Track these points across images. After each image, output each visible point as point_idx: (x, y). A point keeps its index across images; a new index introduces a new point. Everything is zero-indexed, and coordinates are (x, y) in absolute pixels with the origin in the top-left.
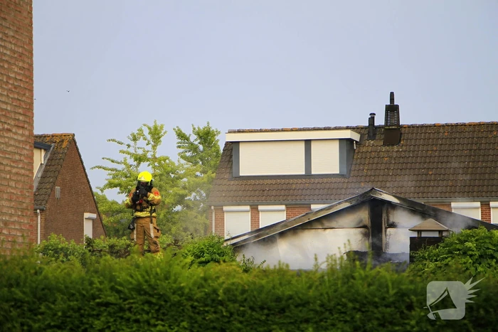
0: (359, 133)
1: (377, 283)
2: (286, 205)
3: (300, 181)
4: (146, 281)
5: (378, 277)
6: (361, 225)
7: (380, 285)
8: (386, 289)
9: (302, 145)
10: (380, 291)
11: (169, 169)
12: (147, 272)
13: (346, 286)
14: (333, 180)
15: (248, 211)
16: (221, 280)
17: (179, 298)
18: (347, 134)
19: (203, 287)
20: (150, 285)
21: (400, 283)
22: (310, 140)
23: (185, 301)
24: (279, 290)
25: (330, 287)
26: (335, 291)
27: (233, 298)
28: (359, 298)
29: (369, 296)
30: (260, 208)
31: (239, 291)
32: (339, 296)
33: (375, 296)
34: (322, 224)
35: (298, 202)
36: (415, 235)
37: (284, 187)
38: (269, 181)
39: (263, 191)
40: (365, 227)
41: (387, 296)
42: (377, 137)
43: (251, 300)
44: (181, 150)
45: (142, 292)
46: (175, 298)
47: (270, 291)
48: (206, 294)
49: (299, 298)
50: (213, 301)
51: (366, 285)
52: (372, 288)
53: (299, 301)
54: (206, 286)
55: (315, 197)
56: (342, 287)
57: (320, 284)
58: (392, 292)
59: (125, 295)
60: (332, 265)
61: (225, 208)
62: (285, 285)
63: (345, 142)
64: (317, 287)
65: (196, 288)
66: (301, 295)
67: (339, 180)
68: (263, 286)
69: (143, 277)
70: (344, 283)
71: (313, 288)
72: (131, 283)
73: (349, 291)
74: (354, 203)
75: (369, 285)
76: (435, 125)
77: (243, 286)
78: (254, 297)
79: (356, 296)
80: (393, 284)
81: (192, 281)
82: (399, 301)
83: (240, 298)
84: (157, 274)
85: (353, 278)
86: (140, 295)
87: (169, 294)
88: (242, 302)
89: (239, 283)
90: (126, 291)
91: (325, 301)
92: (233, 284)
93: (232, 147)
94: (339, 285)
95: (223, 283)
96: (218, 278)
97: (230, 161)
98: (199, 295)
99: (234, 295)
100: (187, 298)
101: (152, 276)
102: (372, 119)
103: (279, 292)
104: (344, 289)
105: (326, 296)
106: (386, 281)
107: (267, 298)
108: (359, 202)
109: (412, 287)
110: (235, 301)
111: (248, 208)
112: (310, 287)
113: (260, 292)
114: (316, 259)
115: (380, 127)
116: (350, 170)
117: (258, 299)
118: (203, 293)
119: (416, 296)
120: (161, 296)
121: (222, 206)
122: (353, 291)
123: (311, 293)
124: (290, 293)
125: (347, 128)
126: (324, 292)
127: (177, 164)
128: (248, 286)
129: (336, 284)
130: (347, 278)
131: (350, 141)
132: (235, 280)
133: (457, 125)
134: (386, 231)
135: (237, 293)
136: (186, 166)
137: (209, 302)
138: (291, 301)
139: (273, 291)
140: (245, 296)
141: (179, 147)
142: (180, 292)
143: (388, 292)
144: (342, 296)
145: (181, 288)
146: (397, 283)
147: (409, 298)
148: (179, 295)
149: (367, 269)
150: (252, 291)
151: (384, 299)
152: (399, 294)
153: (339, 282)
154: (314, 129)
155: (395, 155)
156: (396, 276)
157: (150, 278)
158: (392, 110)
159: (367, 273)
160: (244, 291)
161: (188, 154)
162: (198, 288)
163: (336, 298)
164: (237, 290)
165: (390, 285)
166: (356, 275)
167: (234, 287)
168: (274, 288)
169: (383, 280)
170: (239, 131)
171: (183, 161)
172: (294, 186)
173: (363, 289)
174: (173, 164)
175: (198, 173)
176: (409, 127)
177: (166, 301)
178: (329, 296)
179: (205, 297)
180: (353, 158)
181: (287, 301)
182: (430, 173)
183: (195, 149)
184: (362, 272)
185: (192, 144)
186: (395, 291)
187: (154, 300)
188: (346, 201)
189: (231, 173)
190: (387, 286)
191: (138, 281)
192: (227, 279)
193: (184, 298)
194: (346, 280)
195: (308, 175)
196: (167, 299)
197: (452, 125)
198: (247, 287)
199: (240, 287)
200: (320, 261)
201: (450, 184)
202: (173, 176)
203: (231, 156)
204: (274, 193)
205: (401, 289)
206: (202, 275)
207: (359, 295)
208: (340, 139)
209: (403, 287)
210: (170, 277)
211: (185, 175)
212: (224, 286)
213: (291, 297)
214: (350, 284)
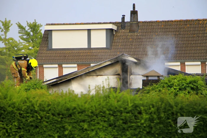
0: (116, 26)
1: (122, 100)
2: (77, 64)
3: (85, 51)
5: (123, 97)
6: (116, 74)
7: (124, 102)
8: (127, 104)
9: (86, 32)
10: (124, 104)
13: (105, 102)
14: (103, 51)
15: (57, 68)
16: (36, 99)
17: (12, 109)
18: (110, 26)
19: (26, 102)
21: (135, 100)
22: (90, 29)
23: (15, 111)
24: (68, 104)
25: (96, 102)
26: (99, 105)
27: (43, 109)
28: (112, 108)
29: (118, 107)
32: (101, 108)
33: (121, 107)
35: (84, 62)
36: (145, 78)
37: (77, 54)
38: (68, 52)
39: (65, 57)
40: (119, 75)
41: (127, 107)
42: (126, 28)
43: (53, 110)
44: (21, 35)
46: (10, 109)
47: (63, 105)
48: (28, 107)
49: (79, 108)
50: (32, 110)
51: (116, 101)
52: (119, 103)
53: (79, 110)
54: (28, 102)
55: (93, 60)
56: (103, 102)
57: (91, 101)
58: (130, 105)
60: (98, 91)
61: (44, 66)
62: (72, 101)
63: (109, 30)
64: (89, 102)
65: (22, 104)
66: (81, 107)
67: (106, 51)
68: (59, 103)
70: (104, 100)
71: (87, 103)
73: (107, 105)
74: (113, 62)
75: (118, 101)
76: (156, 22)
77: (48, 102)
78: (55, 108)
79: (110, 107)
80: (131, 101)
82: (134, 110)
83: (46, 109)
85: (109, 97)
87: (7, 107)
88: (48, 111)
89: (46, 101)
91: (94, 110)
92: (43, 101)
93: (48, 33)
94: (102, 101)
96: (34, 98)
97: (47, 40)
100: (17, 109)
102: (123, 18)
103: (68, 106)
104: (104, 104)
105: (94, 107)
106: (127, 99)
107: (61, 109)
108: (116, 61)
109: (141, 102)
110: (43, 111)
111: (57, 66)
112: (85, 103)
113: (58, 105)
114: (89, 88)
115: (127, 22)
116: (112, 46)
117: (57, 109)
118: (26, 106)
119: (143, 107)
120: (2, 108)
121: (43, 65)
122: (109, 104)
123: (86, 106)
125: (110, 23)
126: (93, 105)
127: (18, 42)
128: (51, 102)
129: (99, 101)
130: (106, 98)
131: (112, 30)
132: (44, 99)
133: (168, 21)
134: (130, 77)
135: (45, 106)
136: (24, 43)
137: (29, 111)
138: (75, 110)
139: (65, 105)
140: (49, 108)
141: (19, 33)
142: (13, 106)
143: (128, 105)
144: (103, 107)
145: (14, 103)
146: (133, 100)
147: (140, 108)
149: (117, 93)
150: (54, 105)
151: (126, 109)
152: (134, 106)
154: (93, 24)
155: (135, 37)
156: (133, 96)
158: (134, 13)
159: (117, 95)
160: (49, 105)
161: (25, 37)
162: (23, 103)
163: (100, 108)
164: (45, 104)
165: (129, 101)
167: (43, 103)
168: (66, 103)
169: (125, 99)
170: (52, 24)
171: (22, 41)
172: (82, 54)
173: (115, 103)
174: (16, 42)
175: (30, 47)
176: (143, 22)
177: (4, 111)
179: (27, 108)
180: (113, 39)
181: (73, 110)
182: (154, 47)
183: (28, 34)
184: (114, 94)
185: (27, 31)
186: (132, 105)
188: (109, 61)
189: (48, 47)
190: (128, 102)
192: (39, 98)
193: (15, 109)
194: (105, 99)
195: (89, 48)
197: (165, 22)
198: (50, 103)
199: (47, 103)
200: (91, 89)
202: (16, 49)
203: (48, 38)
204: (71, 58)
205: (135, 104)
206: (25, 96)
207: (112, 107)
208: (106, 29)
209: (136, 102)
210: (7, 97)
211: (23, 48)
212: (39, 102)
213: (75, 108)
214: (108, 101)
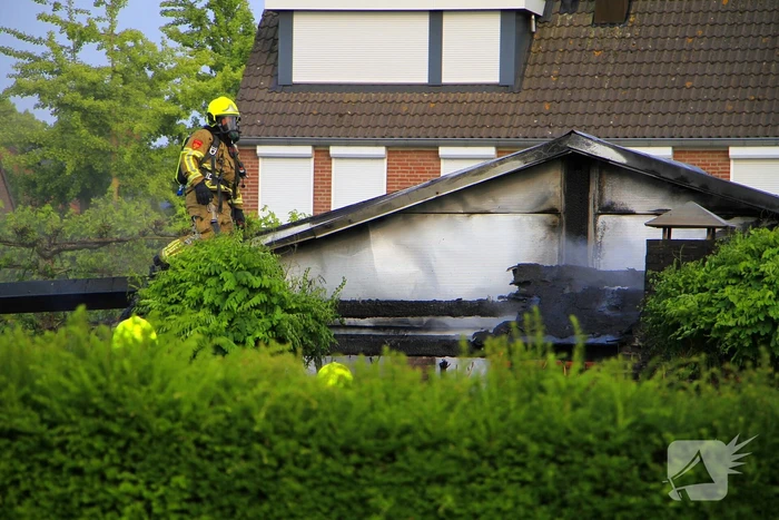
1: (592, 402)
2: (387, 147)
3: (416, 97)
4: (100, 387)
5: (594, 389)
6: (545, 207)
7: (599, 407)
8: (610, 417)
9: (425, 22)
10: (597, 419)
11: (143, 59)
12: (101, 366)
13: (527, 406)
14: (487, 96)
15: (307, 158)
16: (261, 387)
17: (169, 425)
19: (222, 402)
20: (107, 396)
21: (641, 402)
22: (441, 12)
23: (182, 432)
24: (383, 412)
25: (492, 410)
26: (503, 418)
27: (287, 427)
28: (553, 434)
29: (575, 431)
30: (334, 150)
31: (299, 412)
32: (511, 430)
33: (587, 431)
34: (465, 204)
35: (414, 141)
37: (385, 108)
38: (353, 96)
39: (341, 115)
40: (552, 211)
41: (611, 429)
42: (580, 7)
43: (325, 434)
44: (169, 19)
45: (91, 411)
46: (162, 425)
47: (365, 414)
48: (228, 418)
49: (426, 431)
50: (243, 432)
51: (568, 406)
52: (581, 412)
53: (425, 438)
54: (228, 400)
56: (517, 408)
58: (623, 422)
59: (53, 414)
61: (261, 150)
62: (397, 402)
63: (514, 15)
64: (465, 407)
65: (206, 404)
66: (429, 426)
67: (498, 96)
68: (348, 404)
69: (94, 378)
70: (522, 401)
71: (457, 409)
72: (66, 390)
73: (530, 419)
74: (532, 161)
75: (576, 406)
77: (307, 402)
78: (330, 425)
79: (546, 429)
80: (625, 405)
81: (198, 388)
82: (637, 443)
83: (300, 428)
84: (123, 371)
85: (542, 390)
86: (85, 414)
87: (149, 416)
88: (305, 437)
89: (300, 397)
90: (56, 406)
91: (481, 439)
92: (287, 397)
93: (279, 23)
94: (512, 406)
95: (265, 395)
96: (254, 382)
97: (273, 51)
98: (211, 420)
99: (287, 421)
100: (186, 424)
101: (112, 377)
103: (383, 418)
104: (523, 412)
105: (483, 428)
106: (611, 398)
107: (357, 429)
108: (542, 159)
109: (667, 412)
110: (289, 435)
111: (308, 150)
112: (450, 408)
113: (343, 416)
116: (523, 76)
117: (339, 432)
118: (221, 417)
120: (130, 421)
121: (255, 146)
122: (541, 417)
123: (452, 421)
124: (409, 421)
126: (480, 420)
127: (159, 48)
128: (319, 401)
129: (504, 403)
130: (528, 389)
131: (524, 15)
132: (290, 389)
135: (294, 417)
136: (179, 54)
137: (234, 434)
138: (408, 438)
139: (371, 416)
140: (311, 423)
141: (165, 13)
142: (171, 412)
143: (614, 422)
144: (517, 427)
145: (175, 404)
146: (634, 403)
147: (660, 435)
148: (169, 418)
150: (326, 414)
151: (606, 436)
152: (638, 428)
153: (513, 401)
155: (616, 45)
156: (633, 385)
157: (108, 379)
159: (572, 382)
160: (308, 414)
161: (184, 28)
162: (212, 404)
163: (505, 431)
164: (293, 409)
165: (620, 408)
166: (548, 383)
167: (288, 405)
168: (372, 408)
169: (604, 396)
171: (172, 44)
172: (404, 108)
173: (566, 417)
177: (140, 430)
178: (488, 428)
179: (226, 423)
180: (529, 51)
181: (399, 436)
182: (688, 84)
183: (198, 18)
184: (561, 379)
185: (192, 6)
186: (629, 421)
187: (115, 429)
188: (516, 157)
189: (275, 76)
190: (613, 410)
191: (82, 385)
192: (274, 384)
193: (180, 424)
194: (526, 394)
195: (435, 85)
196: (143, 426)
198: (314, 405)
199: (301, 405)
201: (729, 107)
203: (275, 41)
204: (363, 120)
205: (642, 417)
206: (219, 376)
207: (553, 427)
208: (503, 11)
209: (648, 412)
210: (151, 377)
211: (177, 72)
212: (268, 402)
213: (407, 430)
214: (535, 402)
